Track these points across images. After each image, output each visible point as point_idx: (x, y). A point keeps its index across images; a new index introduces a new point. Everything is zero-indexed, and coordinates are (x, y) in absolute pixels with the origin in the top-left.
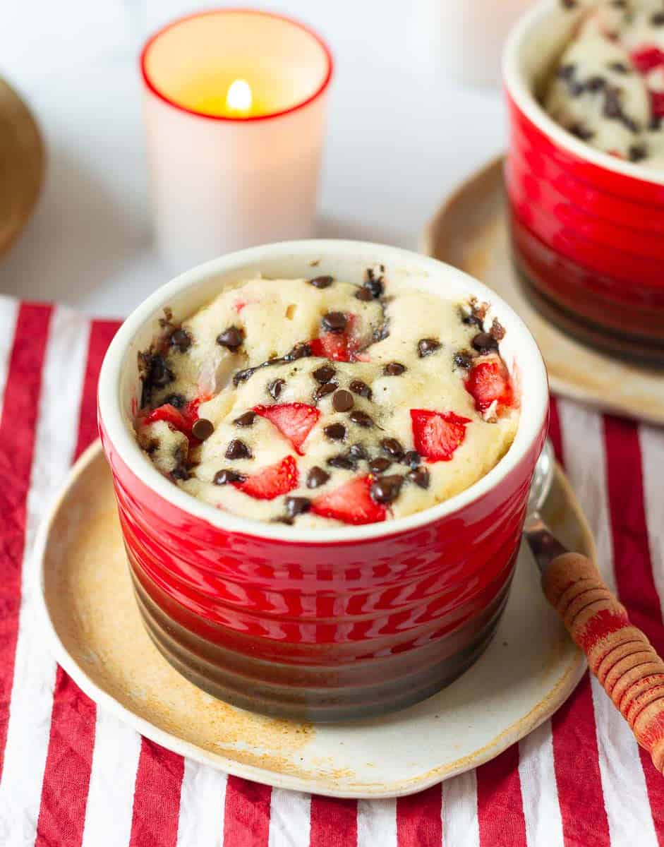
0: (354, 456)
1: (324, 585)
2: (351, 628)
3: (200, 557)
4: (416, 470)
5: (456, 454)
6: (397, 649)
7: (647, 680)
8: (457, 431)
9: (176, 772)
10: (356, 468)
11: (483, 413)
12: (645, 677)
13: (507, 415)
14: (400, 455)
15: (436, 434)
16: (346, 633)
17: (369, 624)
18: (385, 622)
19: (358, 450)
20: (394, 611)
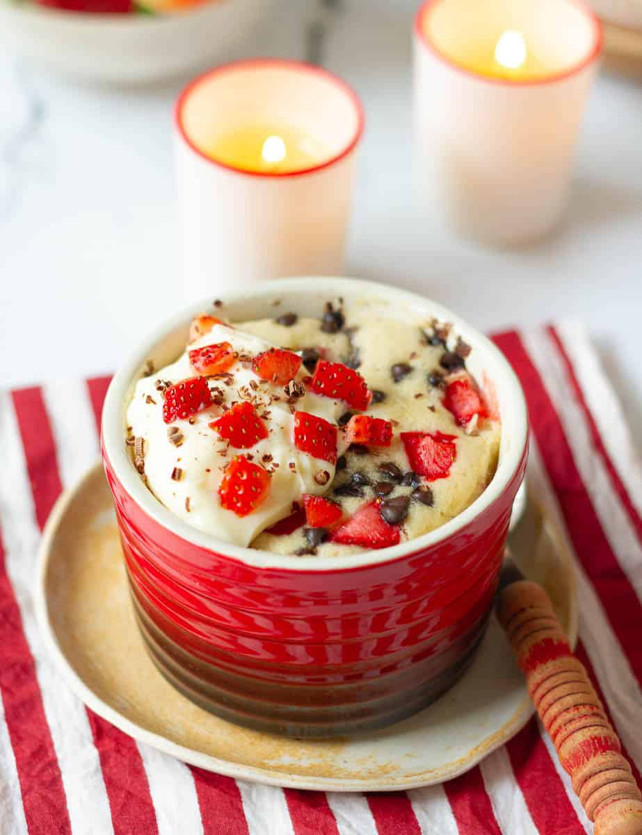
0: (357, 483)
1: (350, 608)
2: (374, 644)
3: (229, 595)
4: (418, 490)
5: (453, 469)
6: (417, 658)
7: (578, 709)
8: (448, 449)
9: (234, 793)
10: (363, 495)
11: (465, 428)
12: (576, 706)
13: (488, 427)
14: (399, 478)
15: (430, 454)
16: (370, 651)
17: (391, 639)
18: (404, 635)
19: (360, 476)
20: (413, 624)
